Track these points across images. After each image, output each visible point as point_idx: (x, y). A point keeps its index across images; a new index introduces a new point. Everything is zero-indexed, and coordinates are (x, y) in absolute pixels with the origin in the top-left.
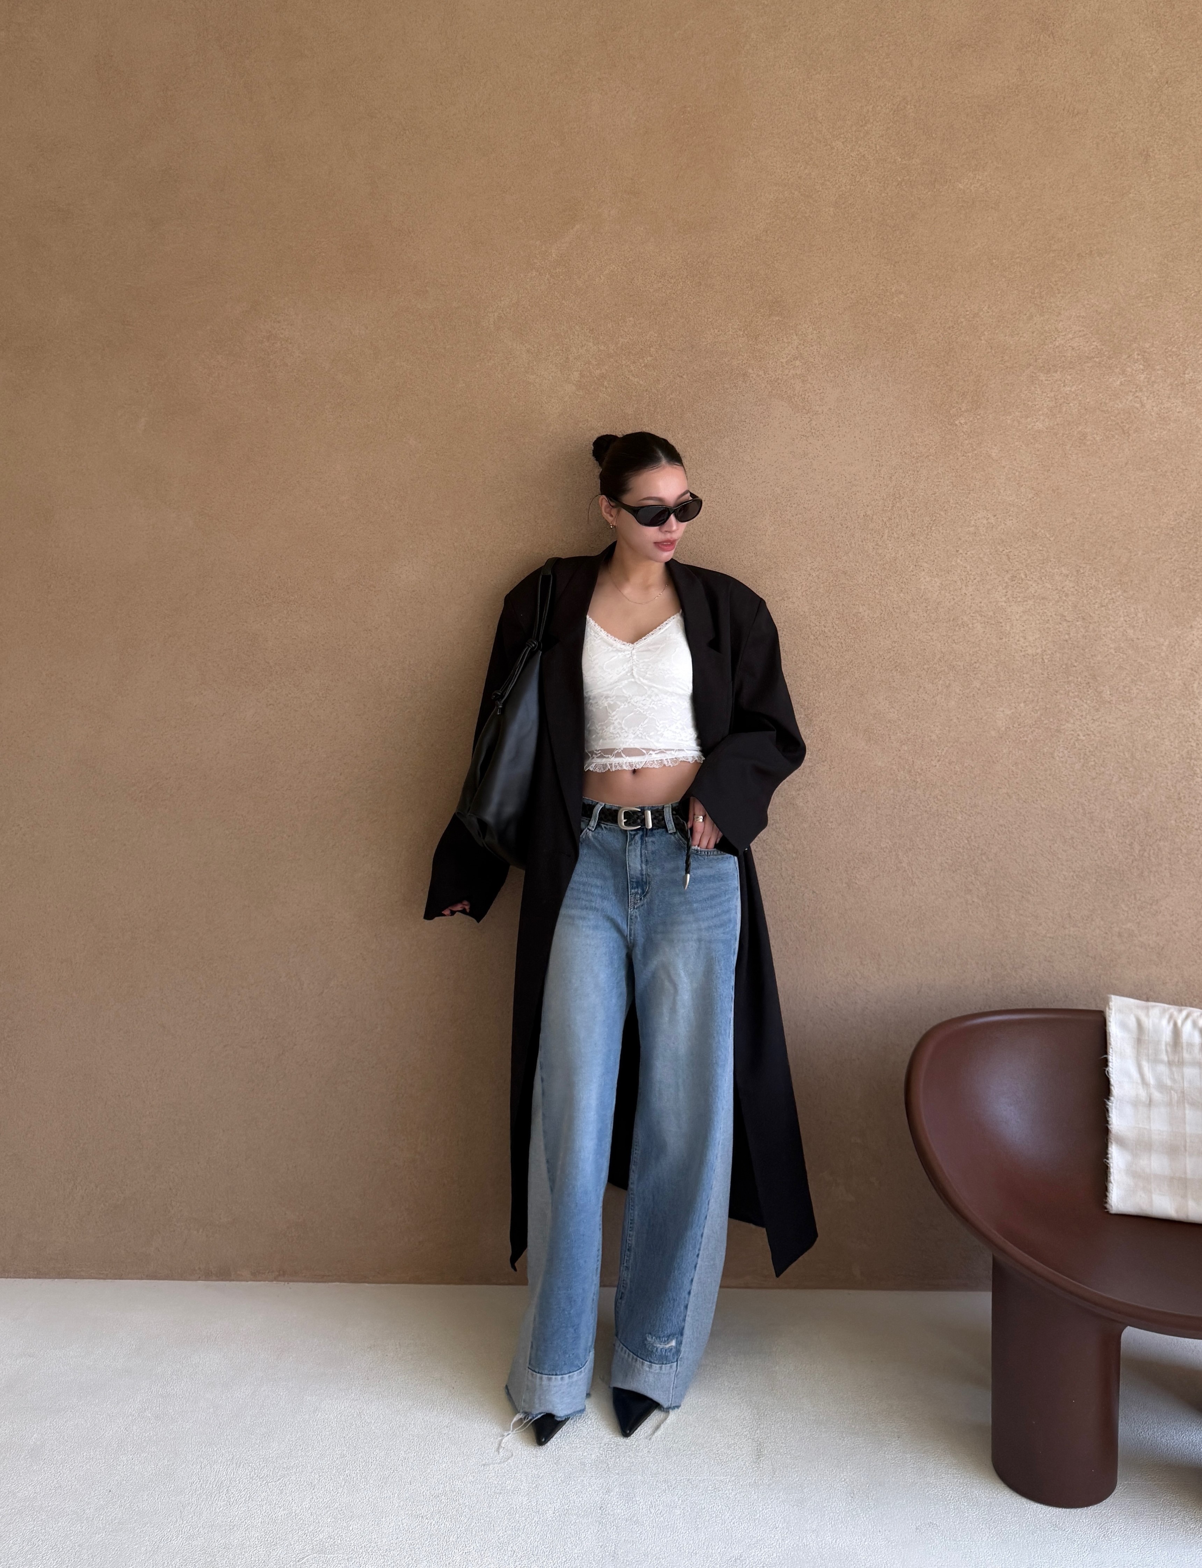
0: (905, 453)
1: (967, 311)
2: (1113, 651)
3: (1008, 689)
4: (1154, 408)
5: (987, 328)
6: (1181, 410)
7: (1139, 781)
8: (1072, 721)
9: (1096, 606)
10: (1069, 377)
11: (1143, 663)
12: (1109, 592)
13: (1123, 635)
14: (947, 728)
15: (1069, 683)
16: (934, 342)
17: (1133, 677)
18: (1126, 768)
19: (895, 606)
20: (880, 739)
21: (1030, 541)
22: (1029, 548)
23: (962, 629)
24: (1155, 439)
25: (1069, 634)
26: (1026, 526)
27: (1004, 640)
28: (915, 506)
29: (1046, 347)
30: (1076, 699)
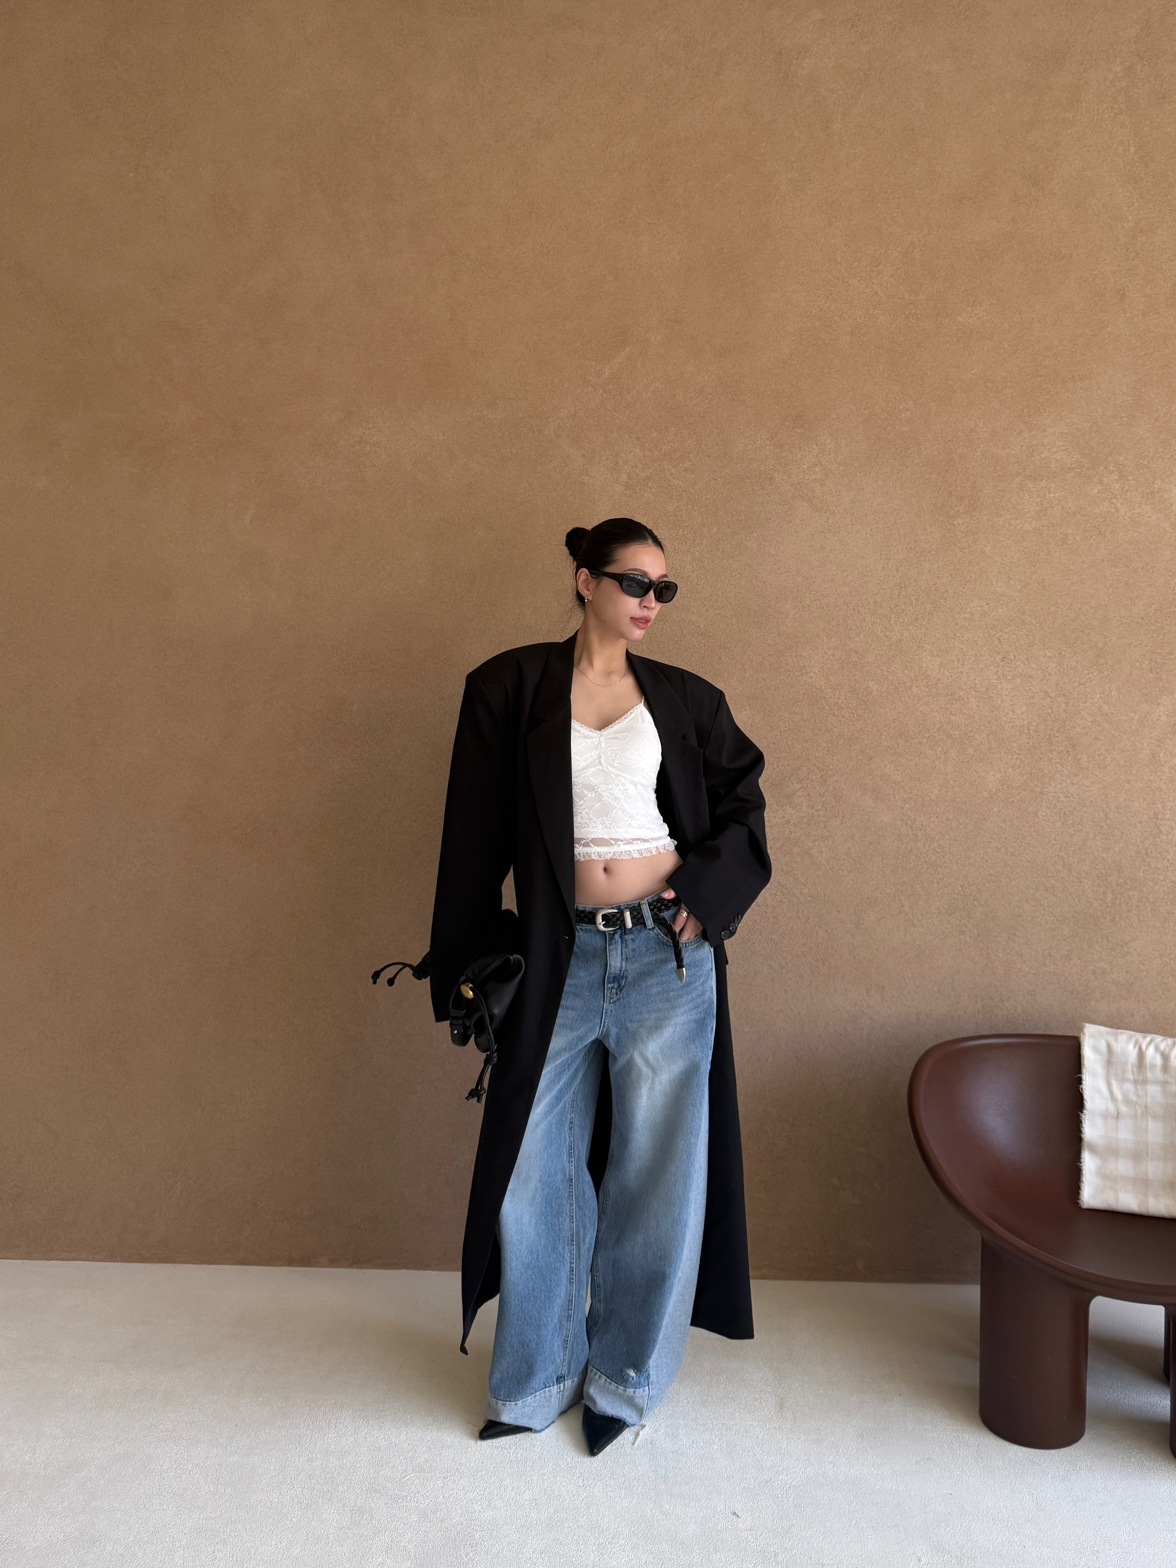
0: (910, 549)
1: (965, 426)
2: (1089, 724)
3: (999, 755)
4: (1128, 513)
5: (982, 442)
6: (1151, 515)
7: (1112, 838)
8: (1054, 785)
9: (1076, 684)
10: (1053, 485)
11: (1116, 735)
12: (1086, 672)
13: (1099, 710)
14: (945, 789)
15: (1051, 751)
16: (936, 452)
17: (1107, 747)
18: (1101, 827)
19: (900, 682)
20: (886, 798)
21: (1018, 627)
22: (1017, 633)
23: (959, 703)
24: (1128, 540)
25: (1051, 709)
26: (1015, 613)
27: (995, 713)
28: (918, 594)
29: (1033, 459)
30: (1058, 765)
